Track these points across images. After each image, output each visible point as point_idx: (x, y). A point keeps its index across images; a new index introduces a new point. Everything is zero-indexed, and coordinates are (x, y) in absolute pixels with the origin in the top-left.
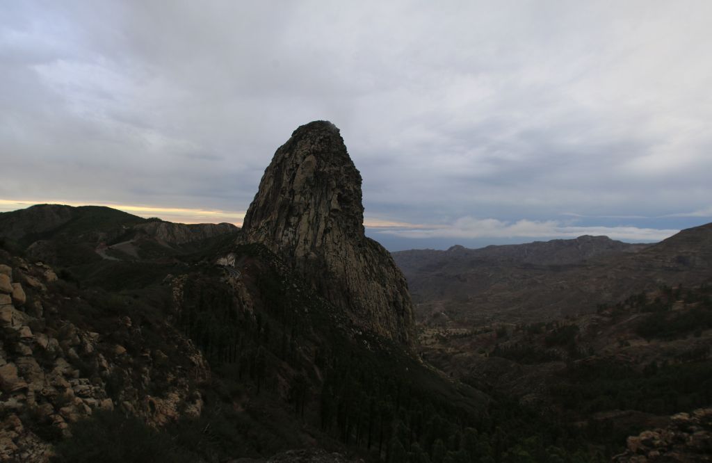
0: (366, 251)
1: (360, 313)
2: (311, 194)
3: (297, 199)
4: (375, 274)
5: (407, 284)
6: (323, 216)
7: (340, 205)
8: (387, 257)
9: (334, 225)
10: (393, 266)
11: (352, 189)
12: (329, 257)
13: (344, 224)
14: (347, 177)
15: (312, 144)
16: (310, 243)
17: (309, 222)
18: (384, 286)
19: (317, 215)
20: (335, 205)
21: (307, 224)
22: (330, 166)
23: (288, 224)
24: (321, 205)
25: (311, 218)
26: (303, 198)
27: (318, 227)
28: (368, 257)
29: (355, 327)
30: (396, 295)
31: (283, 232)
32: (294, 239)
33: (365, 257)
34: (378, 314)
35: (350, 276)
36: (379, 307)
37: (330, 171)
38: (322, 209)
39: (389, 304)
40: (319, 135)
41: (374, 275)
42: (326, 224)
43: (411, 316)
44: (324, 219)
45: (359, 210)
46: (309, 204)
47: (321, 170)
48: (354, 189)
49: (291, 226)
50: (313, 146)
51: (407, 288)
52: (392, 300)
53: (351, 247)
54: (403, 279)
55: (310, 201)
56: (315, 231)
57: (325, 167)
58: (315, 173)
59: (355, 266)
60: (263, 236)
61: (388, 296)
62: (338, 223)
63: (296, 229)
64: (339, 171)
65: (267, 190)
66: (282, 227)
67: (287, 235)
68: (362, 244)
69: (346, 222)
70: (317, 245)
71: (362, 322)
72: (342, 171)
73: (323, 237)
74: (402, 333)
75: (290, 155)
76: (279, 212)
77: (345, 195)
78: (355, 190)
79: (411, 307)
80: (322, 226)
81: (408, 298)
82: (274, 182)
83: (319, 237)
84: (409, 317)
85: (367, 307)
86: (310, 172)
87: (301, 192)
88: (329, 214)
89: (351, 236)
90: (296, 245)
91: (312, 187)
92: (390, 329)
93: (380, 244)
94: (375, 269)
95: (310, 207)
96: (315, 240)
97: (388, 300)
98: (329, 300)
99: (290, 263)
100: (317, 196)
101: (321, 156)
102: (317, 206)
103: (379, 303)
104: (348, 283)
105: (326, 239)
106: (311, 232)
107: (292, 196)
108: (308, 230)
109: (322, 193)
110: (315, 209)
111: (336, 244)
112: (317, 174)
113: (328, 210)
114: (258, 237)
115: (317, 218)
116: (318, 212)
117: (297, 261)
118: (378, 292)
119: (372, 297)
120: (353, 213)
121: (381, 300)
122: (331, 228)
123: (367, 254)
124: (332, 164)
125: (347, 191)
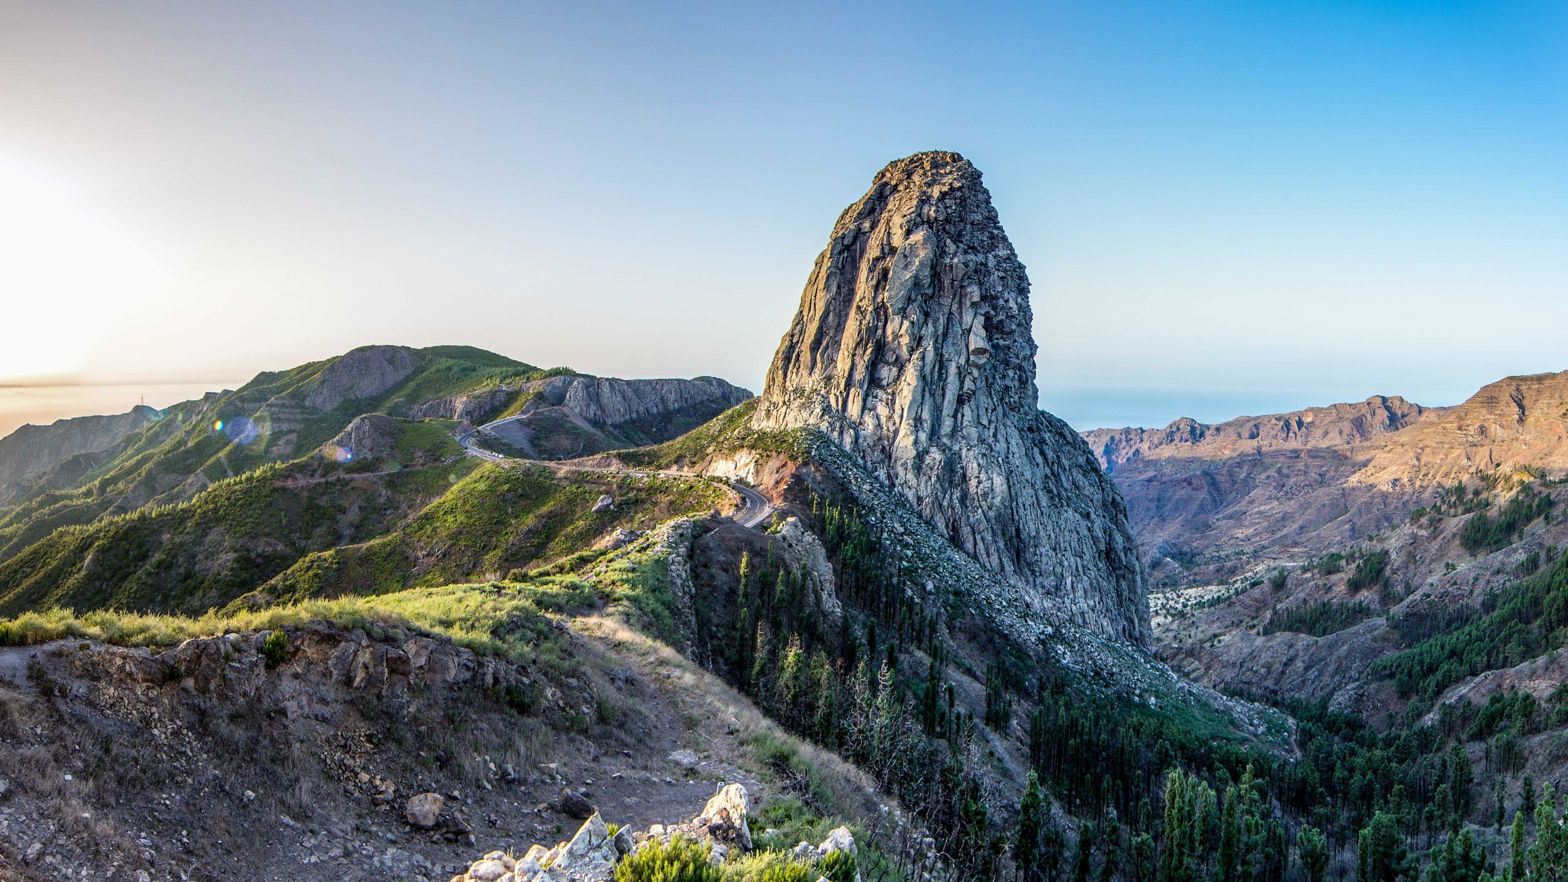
0: (1043, 441)
1: (1045, 583)
2: (926, 314)
3: (893, 324)
4: (1067, 491)
6: (954, 364)
7: (990, 339)
9: (978, 383)
10: (1096, 470)
11: (1012, 304)
12: (973, 460)
13: (998, 383)
14: (1002, 278)
15: (924, 202)
16: (927, 426)
17: (922, 378)
18: (1087, 516)
19: (941, 362)
20: (978, 340)
21: (918, 383)
22: (966, 252)
23: (875, 383)
24: (950, 340)
25: (928, 369)
26: (906, 324)
27: (944, 390)
28: (1050, 455)
29: (1036, 617)
30: (1110, 536)
31: (865, 401)
32: (889, 418)
33: (1042, 453)
35: (1020, 501)
36: (1083, 567)
37: (965, 265)
38: (951, 349)
39: (1099, 557)
40: (939, 183)
42: (962, 382)
44: (955, 371)
45: (1027, 352)
46: (921, 338)
47: (947, 261)
48: (1017, 304)
49: (882, 387)
50: (925, 208)
51: (1126, 516)
52: (1102, 547)
53: (1015, 434)
55: (923, 332)
56: (938, 399)
57: (955, 255)
58: (933, 267)
59: (1027, 476)
60: (818, 412)
61: (1095, 540)
62: (987, 380)
63: (892, 395)
64: (986, 265)
66: (861, 387)
67: (873, 409)
68: (1034, 425)
70: (943, 431)
71: (1050, 603)
72: (990, 265)
73: (956, 411)
75: (874, 226)
76: (853, 356)
77: (1001, 317)
78: (1019, 307)
80: (953, 387)
81: (1130, 540)
82: (839, 287)
83: (947, 412)
86: (922, 266)
87: (903, 310)
88: (967, 361)
89: (1013, 408)
90: (898, 431)
91: (927, 299)
93: (1067, 425)
94: (1063, 479)
95: (924, 343)
96: (938, 420)
97: (1097, 547)
98: (975, 557)
99: (882, 474)
100: (938, 319)
101: (944, 229)
102: (940, 341)
103: (1081, 557)
104: (1016, 518)
105: (963, 416)
106: (928, 400)
107: (883, 317)
108: (923, 397)
109: (951, 313)
110: (936, 349)
111: (985, 427)
112: (938, 269)
113: (964, 350)
114: (805, 414)
115: (940, 369)
116: (942, 355)
117: (901, 471)
118: (1078, 533)
119: (1067, 544)
120: (1018, 358)
121: (1085, 550)
122: (974, 393)
123: (1045, 447)
124: (969, 247)
125: (1003, 308)
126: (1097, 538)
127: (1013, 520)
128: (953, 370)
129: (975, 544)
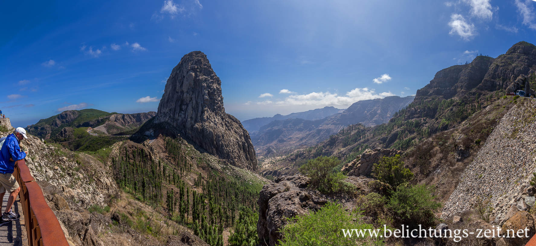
2: (193, 92)
3: (185, 95)
5: (250, 137)
7: (210, 97)
9: (207, 108)
10: (242, 128)
16: (194, 120)
17: (193, 108)
18: (237, 139)
20: (206, 97)
21: (192, 109)
22: (202, 76)
23: (181, 110)
24: (199, 98)
25: (194, 105)
26: (188, 95)
27: (198, 110)
30: (244, 143)
31: (179, 114)
32: (185, 118)
34: (234, 155)
35: (217, 136)
36: (235, 151)
37: (202, 79)
38: (199, 100)
39: (240, 149)
42: (202, 108)
45: (220, 99)
46: (192, 98)
47: (198, 79)
48: (217, 87)
49: (183, 111)
50: (192, 65)
51: (250, 139)
52: (242, 146)
53: (217, 120)
54: (248, 134)
55: (192, 96)
56: (197, 113)
59: (220, 130)
60: (168, 117)
61: (239, 144)
62: (209, 107)
63: (185, 112)
64: (208, 78)
65: (168, 92)
66: (178, 111)
67: (181, 116)
68: (223, 117)
69: (214, 106)
70: (198, 120)
73: (201, 115)
75: (180, 72)
76: (176, 103)
77: (212, 91)
79: (253, 149)
80: (200, 110)
81: (251, 144)
82: (172, 87)
83: (199, 115)
84: (252, 155)
86: (191, 80)
87: (187, 91)
88: (204, 103)
89: (217, 114)
90: (186, 121)
91: (193, 88)
93: (234, 117)
95: (193, 99)
96: (196, 118)
99: (183, 131)
100: (196, 93)
101: (197, 71)
102: (197, 98)
105: (203, 116)
106: (194, 113)
107: (182, 94)
109: (199, 91)
110: (196, 100)
111: (208, 119)
112: (196, 81)
113: (203, 100)
114: (165, 118)
115: (197, 105)
116: (197, 102)
117: (187, 130)
120: (217, 101)
122: (205, 110)
123: (226, 123)
124: (204, 75)
125: (212, 89)
127: (215, 141)
128: (200, 105)
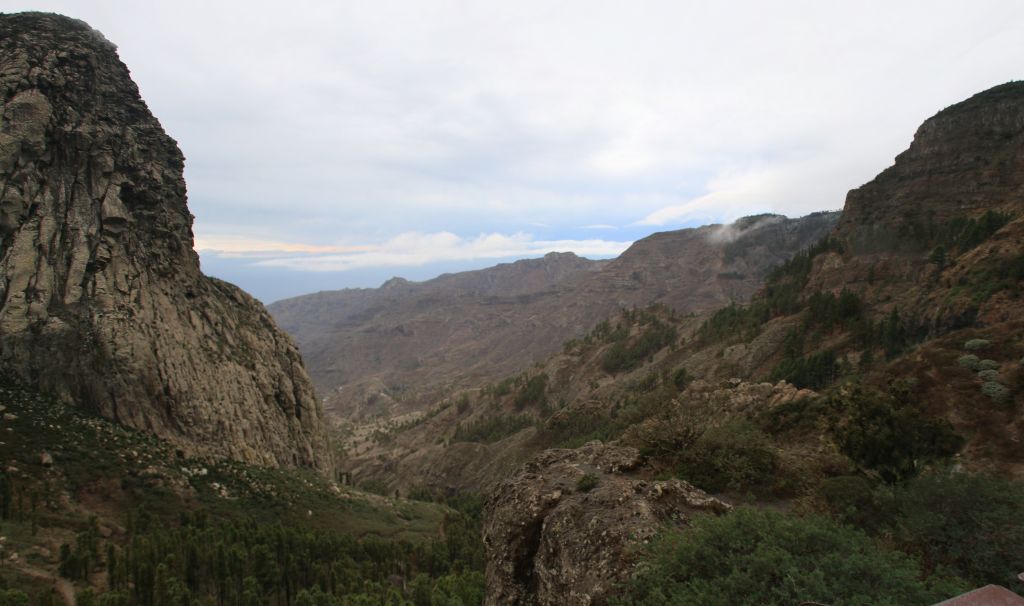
0: (206, 304)
1: (201, 431)
2: (42, 183)
4: (231, 347)
5: (300, 357)
6: (82, 233)
7: (131, 209)
8: (257, 311)
9: (115, 253)
10: (269, 327)
11: (157, 176)
12: (107, 325)
13: (143, 251)
14: (143, 151)
15: (33, 65)
16: (45, 299)
17: (40, 248)
18: (253, 367)
20: (113, 208)
21: (33, 254)
22: (94, 122)
24: (75, 209)
25: (45, 239)
27: (69, 259)
28: (213, 316)
29: (190, 463)
30: (279, 381)
33: (204, 316)
34: (240, 423)
35: (169, 361)
36: (244, 412)
37: (94, 134)
38: (79, 218)
39: (266, 401)
40: (55, 47)
41: (228, 350)
42: (93, 251)
43: (314, 414)
44: (85, 239)
45: (180, 221)
46: (35, 206)
47: (68, 128)
48: (163, 176)
50: (37, 70)
51: (301, 363)
52: (270, 391)
53: (165, 301)
54: (292, 349)
56: (62, 270)
57: (79, 124)
58: (48, 134)
59: (179, 337)
61: (261, 386)
62: (127, 248)
64: (123, 137)
68: (195, 290)
69: (149, 245)
70: (68, 300)
71: (206, 448)
72: (129, 137)
73: (86, 280)
74: (299, 449)
77: (142, 188)
78: (167, 180)
79: (313, 398)
80: (82, 256)
81: (304, 382)
83: (74, 280)
84: (310, 417)
85: (215, 417)
86: (32, 131)
88: (101, 230)
89: (163, 274)
91: (42, 166)
92: (271, 446)
93: (237, 289)
94: (229, 337)
95: (40, 212)
96: (62, 290)
97: (263, 393)
98: (117, 421)
100: (59, 188)
101: (64, 97)
102: (62, 209)
103: (241, 404)
104: (165, 377)
105: (95, 284)
106: (47, 271)
108: (38, 267)
109: (76, 182)
110: (56, 218)
111: (124, 293)
112: (56, 137)
113: (96, 219)
115: (63, 238)
116: (66, 224)
118: (239, 383)
119: (225, 394)
120: (166, 226)
121: (247, 396)
122: (109, 260)
123: (207, 311)
124: (101, 118)
125: (145, 179)
126: (263, 384)
127: (161, 379)
128: (81, 238)
129: (115, 409)
